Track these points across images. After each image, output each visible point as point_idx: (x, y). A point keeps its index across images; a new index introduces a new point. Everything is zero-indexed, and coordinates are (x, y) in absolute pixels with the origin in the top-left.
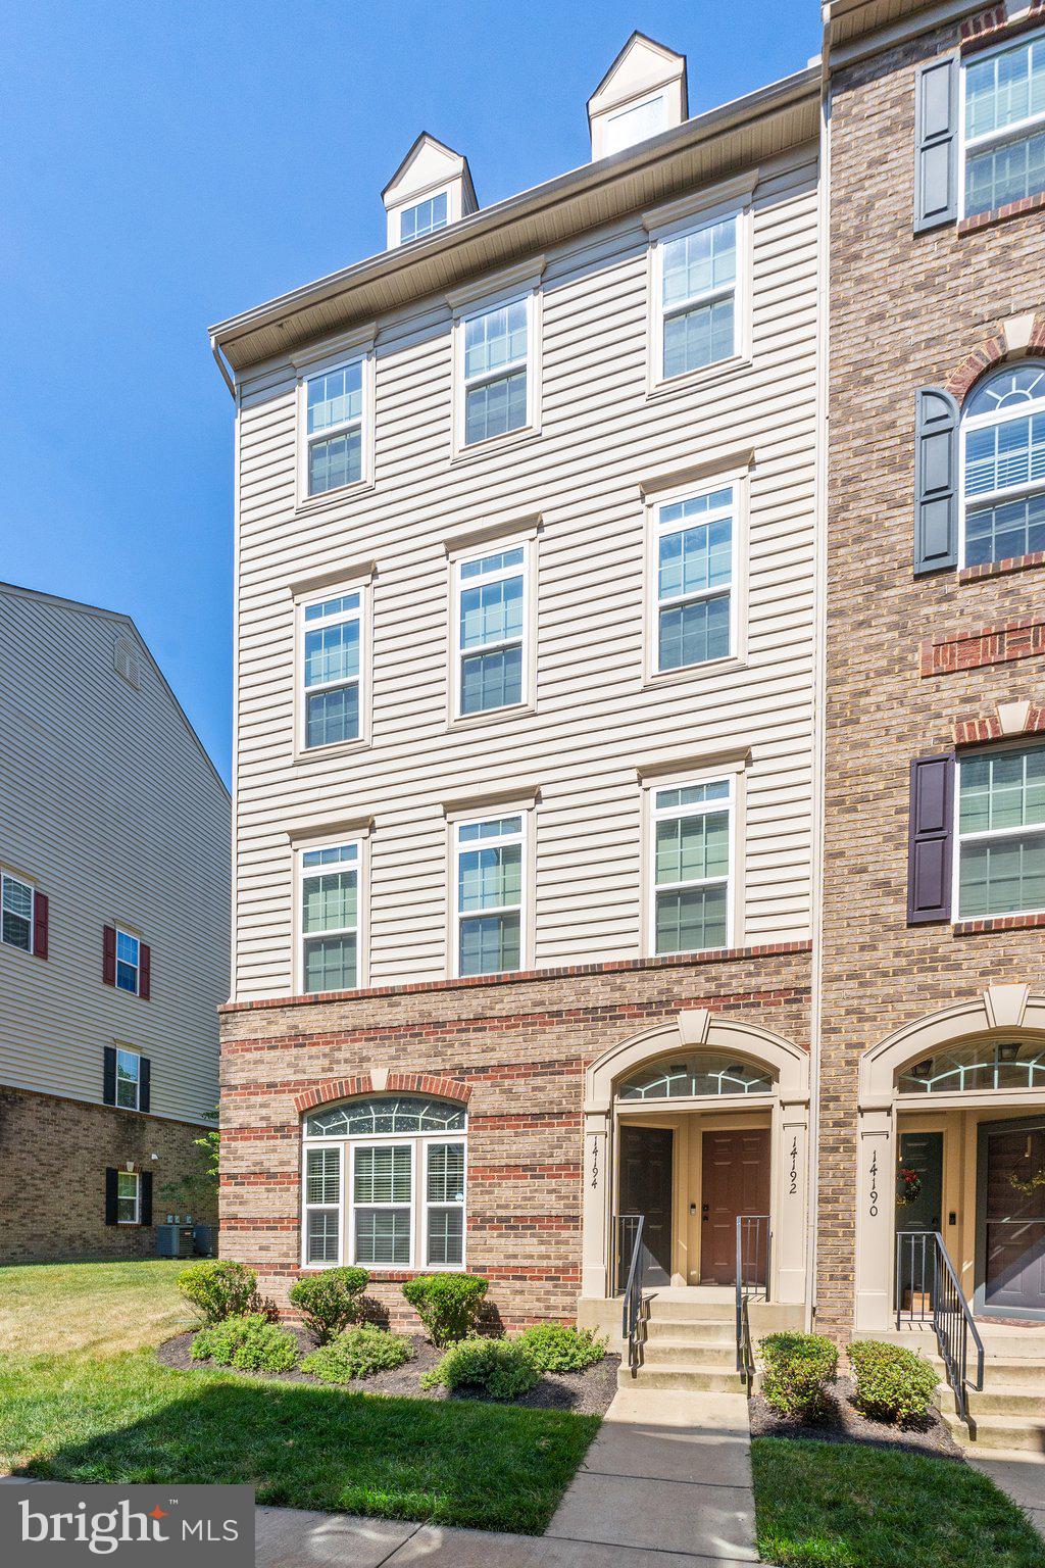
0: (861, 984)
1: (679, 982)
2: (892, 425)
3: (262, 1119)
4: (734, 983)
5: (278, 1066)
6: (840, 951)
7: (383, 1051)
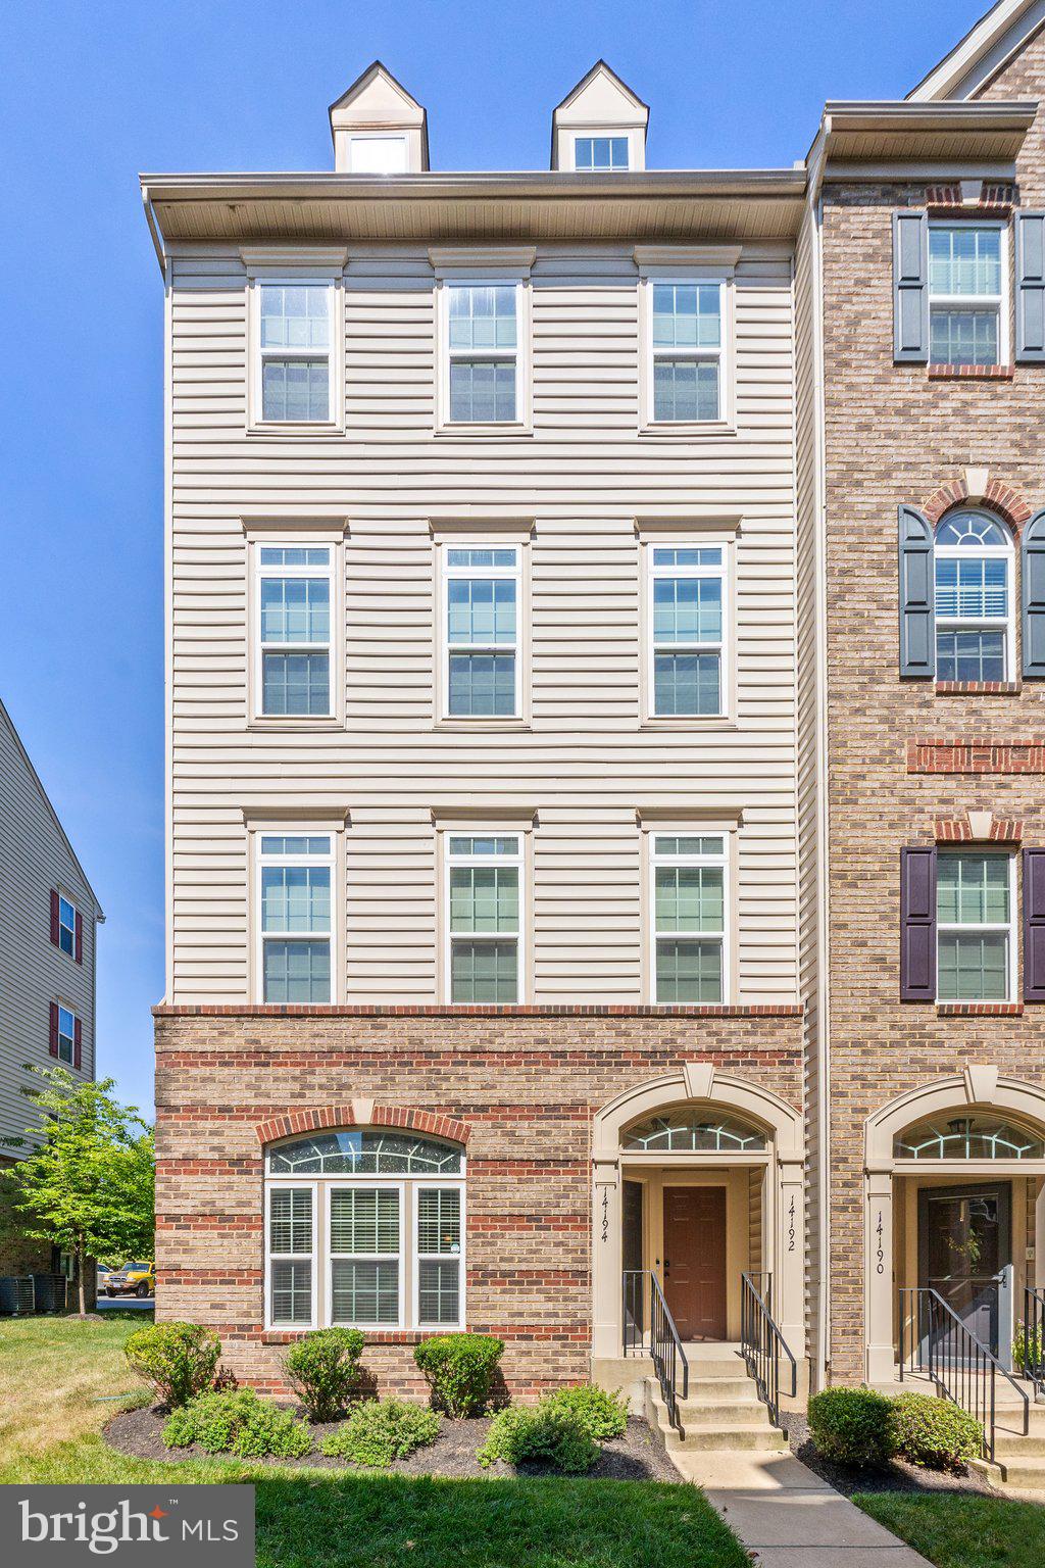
0: (864, 1053)
1: (683, 1033)
4: (734, 1040)
5: (236, 1088)
7: (367, 1078)
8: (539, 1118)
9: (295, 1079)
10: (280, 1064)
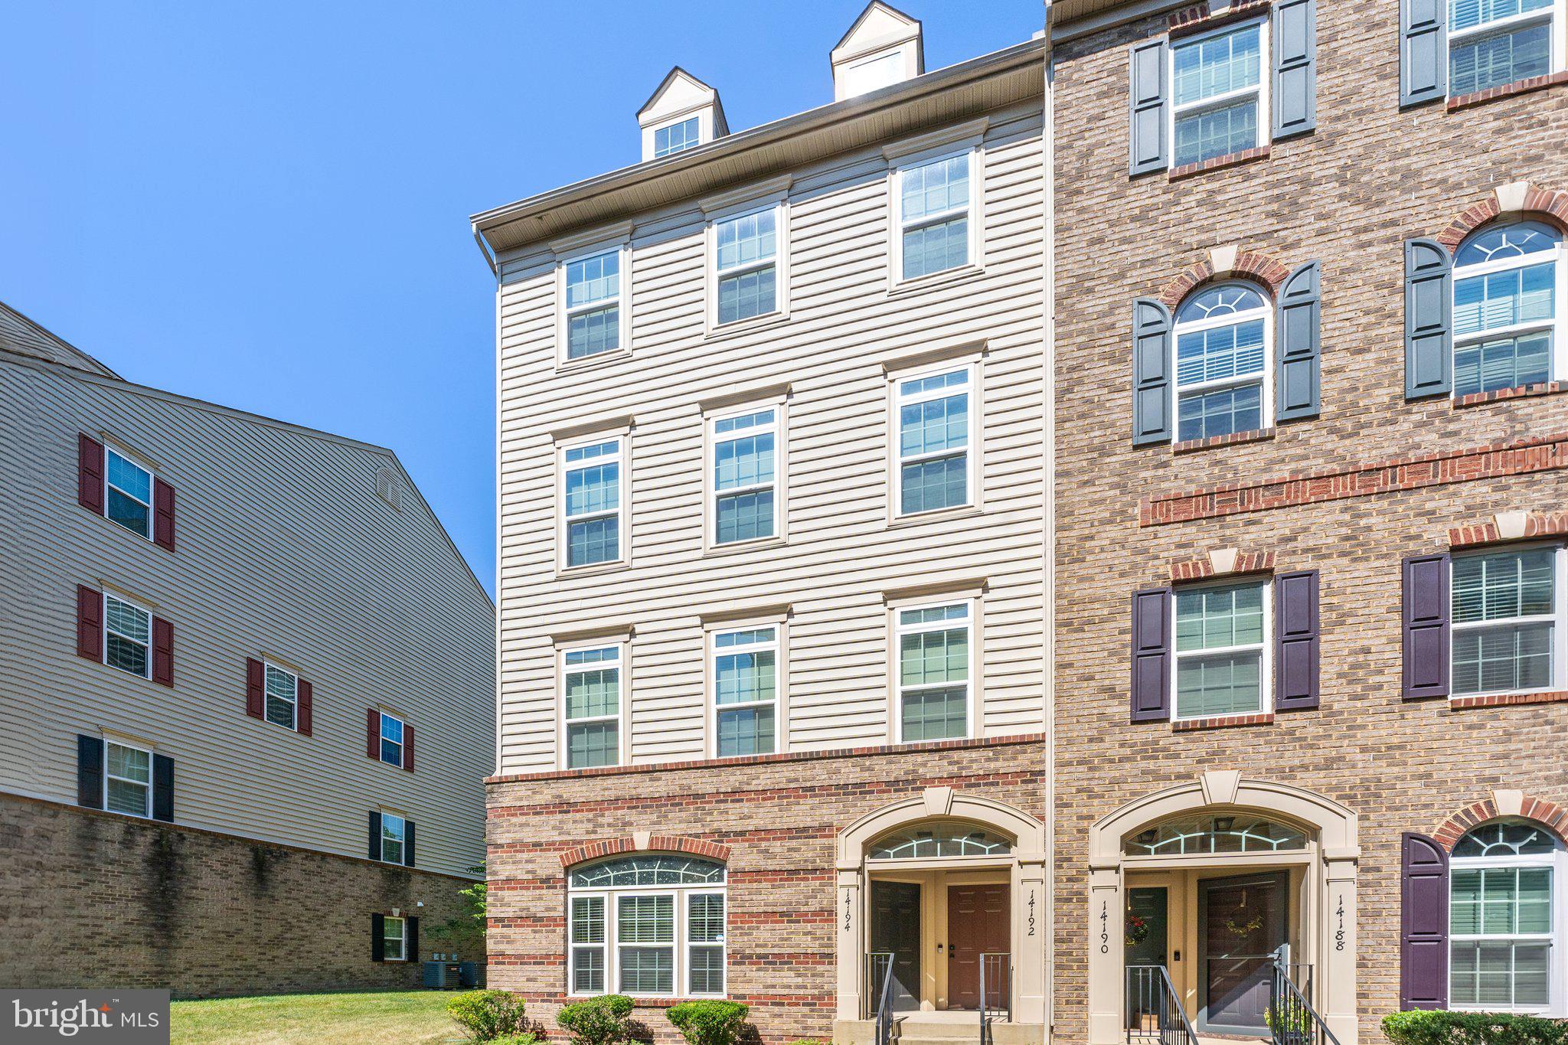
0: (1090, 769)
1: (924, 765)
2: (1112, 326)
3: (528, 872)
4: (975, 766)
5: (545, 829)
6: (1070, 742)
7: (645, 817)
8: (790, 838)
9: (589, 820)
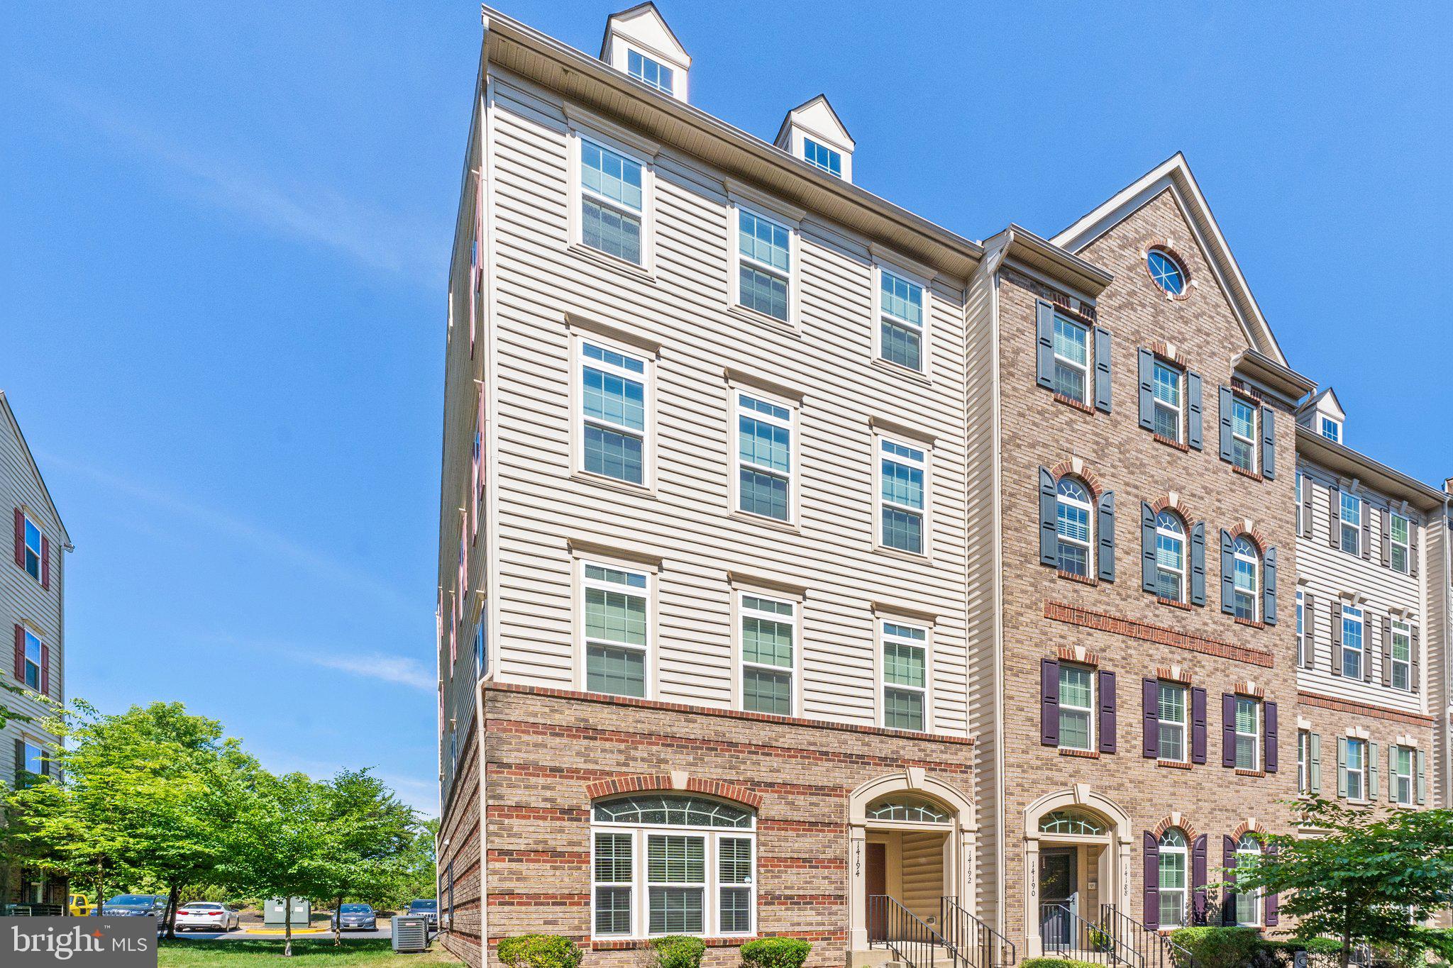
4: (934, 755)
5: (570, 754)
7: (680, 756)
9: (620, 752)
10: (607, 740)
